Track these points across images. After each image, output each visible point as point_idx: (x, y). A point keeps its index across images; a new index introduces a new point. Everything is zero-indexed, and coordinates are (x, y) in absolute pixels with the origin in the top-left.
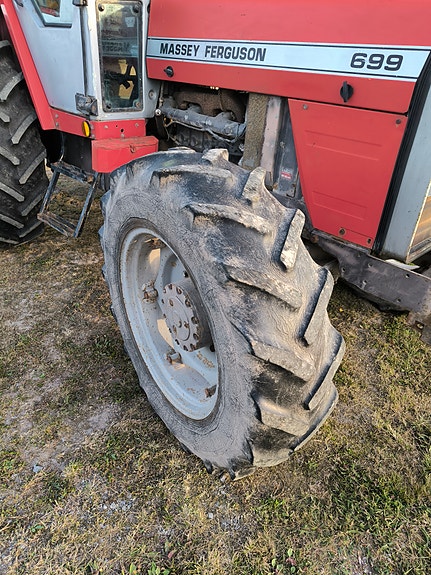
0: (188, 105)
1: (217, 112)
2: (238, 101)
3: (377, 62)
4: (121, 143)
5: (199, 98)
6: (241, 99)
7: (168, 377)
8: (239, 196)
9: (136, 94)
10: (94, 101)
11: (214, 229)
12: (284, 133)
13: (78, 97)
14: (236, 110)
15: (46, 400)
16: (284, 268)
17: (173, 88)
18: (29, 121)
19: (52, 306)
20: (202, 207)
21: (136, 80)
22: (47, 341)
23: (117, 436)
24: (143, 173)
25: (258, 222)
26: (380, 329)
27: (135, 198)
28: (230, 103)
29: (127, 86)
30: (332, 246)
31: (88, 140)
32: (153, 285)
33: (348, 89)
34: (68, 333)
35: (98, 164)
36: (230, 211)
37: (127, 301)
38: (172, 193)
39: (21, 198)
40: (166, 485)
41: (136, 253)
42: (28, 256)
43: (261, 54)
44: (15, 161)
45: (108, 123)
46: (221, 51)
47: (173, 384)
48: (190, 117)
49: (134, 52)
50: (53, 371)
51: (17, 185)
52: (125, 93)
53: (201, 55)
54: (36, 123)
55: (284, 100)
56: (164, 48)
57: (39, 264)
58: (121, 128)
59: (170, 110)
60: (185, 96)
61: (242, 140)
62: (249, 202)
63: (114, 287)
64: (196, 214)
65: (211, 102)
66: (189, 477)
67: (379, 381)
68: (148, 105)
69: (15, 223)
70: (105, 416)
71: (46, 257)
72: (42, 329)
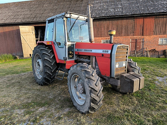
0: (82, 58)
1: (86, 59)
2: (89, 57)
3: (106, 51)
4: (71, 64)
5: (83, 57)
6: (89, 56)
7: (78, 101)
8: (87, 68)
9: (73, 56)
10: (67, 58)
11: (84, 72)
12: (96, 61)
13: (64, 57)
14: (89, 58)
15: (57, 108)
16: (93, 76)
17: (79, 55)
18: (55, 61)
19: (56, 94)
20: (83, 69)
21: (73, 54)
22: (56, 99)
23: (70, 112)
24: (75, 66)
25: (89, 71)
26: (121, 97)
27: (74, 70)
28: (88, 57)
29: (71, 55)
30: (105, 77)
31: (65, 64)
32: (76, 85)
33: (103, 55)
34: (60, 98)
35: (67, 67)
36: (86, 69)
37: (71, 88)
38: (79, 68)
39: (52, 75)
40: (78, 118)
41: (73, 79)
42: (51, 86)
43: (91, 51)
44: (52, 68)
45: (69, 61)
46: (86, 50)
47: (79, 101)
48: (82, 59)
49: (73, 51)
50: (57, 104)
51: (51, 72)
52: (71, 56)
53: (83, 51)
54: (56, 62)
55: (95, 56)
56: (77, 50)
57: (53, 88)
58: (70, 62)
59: (79, 59)
60: (81, 57)
61: (90, 62)
62: (88, 69)
63: (69, 86)
64: (82, 70)
65: (85, 57)
66: (82, 116)
67: (119, 104)
68: (75, 58)
69: (50, 79)
70: (67, 109)
71: (54, 86)
72: (55, 98)
